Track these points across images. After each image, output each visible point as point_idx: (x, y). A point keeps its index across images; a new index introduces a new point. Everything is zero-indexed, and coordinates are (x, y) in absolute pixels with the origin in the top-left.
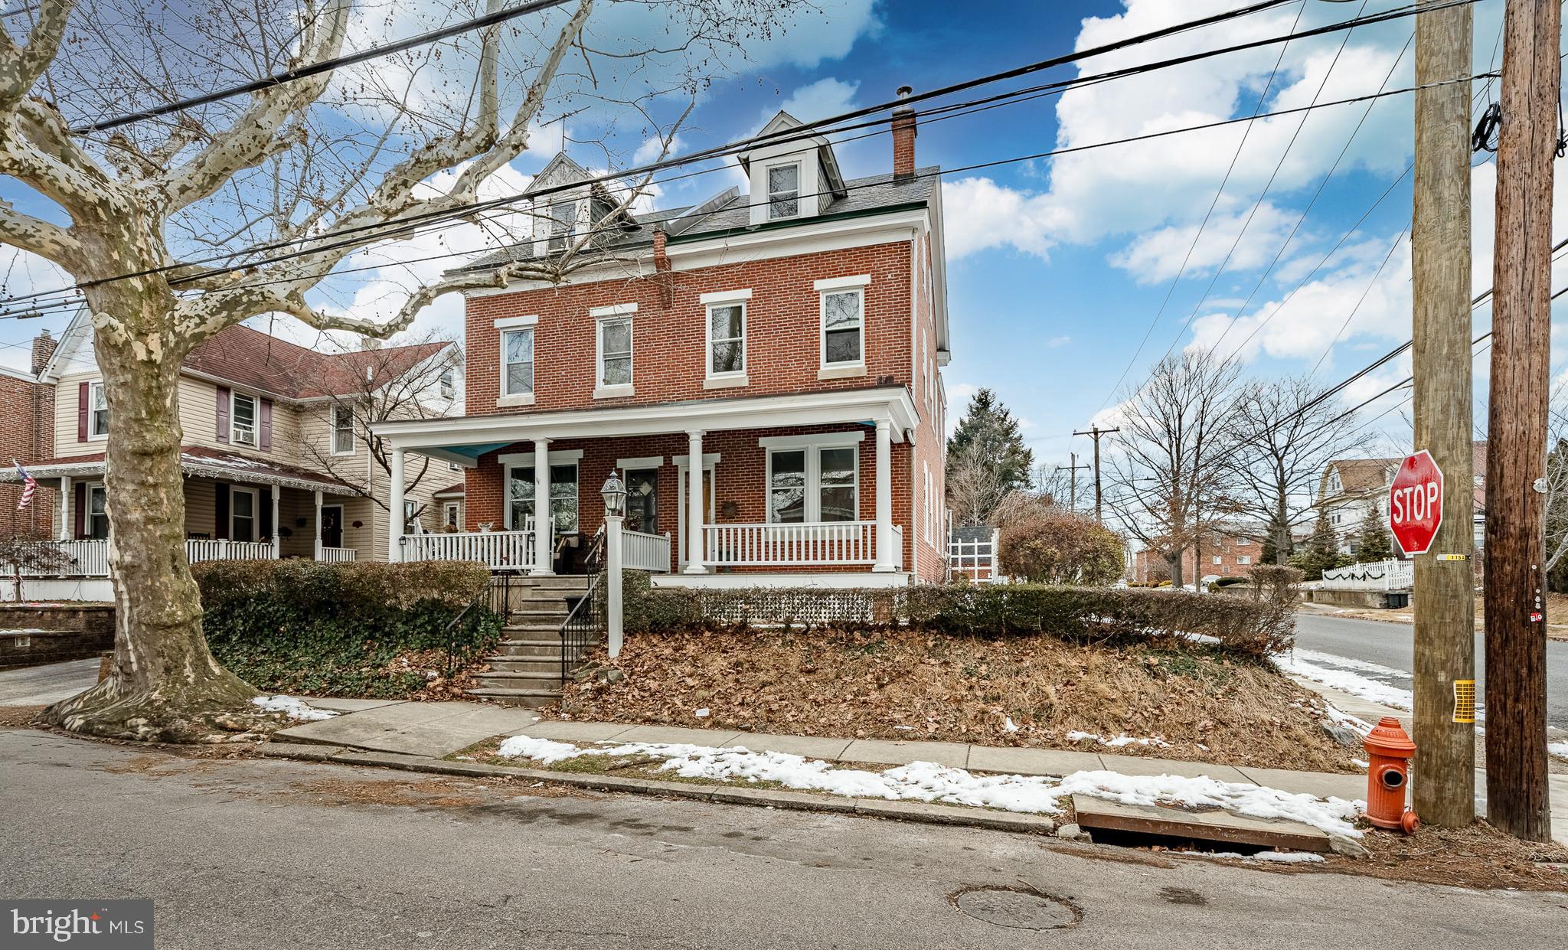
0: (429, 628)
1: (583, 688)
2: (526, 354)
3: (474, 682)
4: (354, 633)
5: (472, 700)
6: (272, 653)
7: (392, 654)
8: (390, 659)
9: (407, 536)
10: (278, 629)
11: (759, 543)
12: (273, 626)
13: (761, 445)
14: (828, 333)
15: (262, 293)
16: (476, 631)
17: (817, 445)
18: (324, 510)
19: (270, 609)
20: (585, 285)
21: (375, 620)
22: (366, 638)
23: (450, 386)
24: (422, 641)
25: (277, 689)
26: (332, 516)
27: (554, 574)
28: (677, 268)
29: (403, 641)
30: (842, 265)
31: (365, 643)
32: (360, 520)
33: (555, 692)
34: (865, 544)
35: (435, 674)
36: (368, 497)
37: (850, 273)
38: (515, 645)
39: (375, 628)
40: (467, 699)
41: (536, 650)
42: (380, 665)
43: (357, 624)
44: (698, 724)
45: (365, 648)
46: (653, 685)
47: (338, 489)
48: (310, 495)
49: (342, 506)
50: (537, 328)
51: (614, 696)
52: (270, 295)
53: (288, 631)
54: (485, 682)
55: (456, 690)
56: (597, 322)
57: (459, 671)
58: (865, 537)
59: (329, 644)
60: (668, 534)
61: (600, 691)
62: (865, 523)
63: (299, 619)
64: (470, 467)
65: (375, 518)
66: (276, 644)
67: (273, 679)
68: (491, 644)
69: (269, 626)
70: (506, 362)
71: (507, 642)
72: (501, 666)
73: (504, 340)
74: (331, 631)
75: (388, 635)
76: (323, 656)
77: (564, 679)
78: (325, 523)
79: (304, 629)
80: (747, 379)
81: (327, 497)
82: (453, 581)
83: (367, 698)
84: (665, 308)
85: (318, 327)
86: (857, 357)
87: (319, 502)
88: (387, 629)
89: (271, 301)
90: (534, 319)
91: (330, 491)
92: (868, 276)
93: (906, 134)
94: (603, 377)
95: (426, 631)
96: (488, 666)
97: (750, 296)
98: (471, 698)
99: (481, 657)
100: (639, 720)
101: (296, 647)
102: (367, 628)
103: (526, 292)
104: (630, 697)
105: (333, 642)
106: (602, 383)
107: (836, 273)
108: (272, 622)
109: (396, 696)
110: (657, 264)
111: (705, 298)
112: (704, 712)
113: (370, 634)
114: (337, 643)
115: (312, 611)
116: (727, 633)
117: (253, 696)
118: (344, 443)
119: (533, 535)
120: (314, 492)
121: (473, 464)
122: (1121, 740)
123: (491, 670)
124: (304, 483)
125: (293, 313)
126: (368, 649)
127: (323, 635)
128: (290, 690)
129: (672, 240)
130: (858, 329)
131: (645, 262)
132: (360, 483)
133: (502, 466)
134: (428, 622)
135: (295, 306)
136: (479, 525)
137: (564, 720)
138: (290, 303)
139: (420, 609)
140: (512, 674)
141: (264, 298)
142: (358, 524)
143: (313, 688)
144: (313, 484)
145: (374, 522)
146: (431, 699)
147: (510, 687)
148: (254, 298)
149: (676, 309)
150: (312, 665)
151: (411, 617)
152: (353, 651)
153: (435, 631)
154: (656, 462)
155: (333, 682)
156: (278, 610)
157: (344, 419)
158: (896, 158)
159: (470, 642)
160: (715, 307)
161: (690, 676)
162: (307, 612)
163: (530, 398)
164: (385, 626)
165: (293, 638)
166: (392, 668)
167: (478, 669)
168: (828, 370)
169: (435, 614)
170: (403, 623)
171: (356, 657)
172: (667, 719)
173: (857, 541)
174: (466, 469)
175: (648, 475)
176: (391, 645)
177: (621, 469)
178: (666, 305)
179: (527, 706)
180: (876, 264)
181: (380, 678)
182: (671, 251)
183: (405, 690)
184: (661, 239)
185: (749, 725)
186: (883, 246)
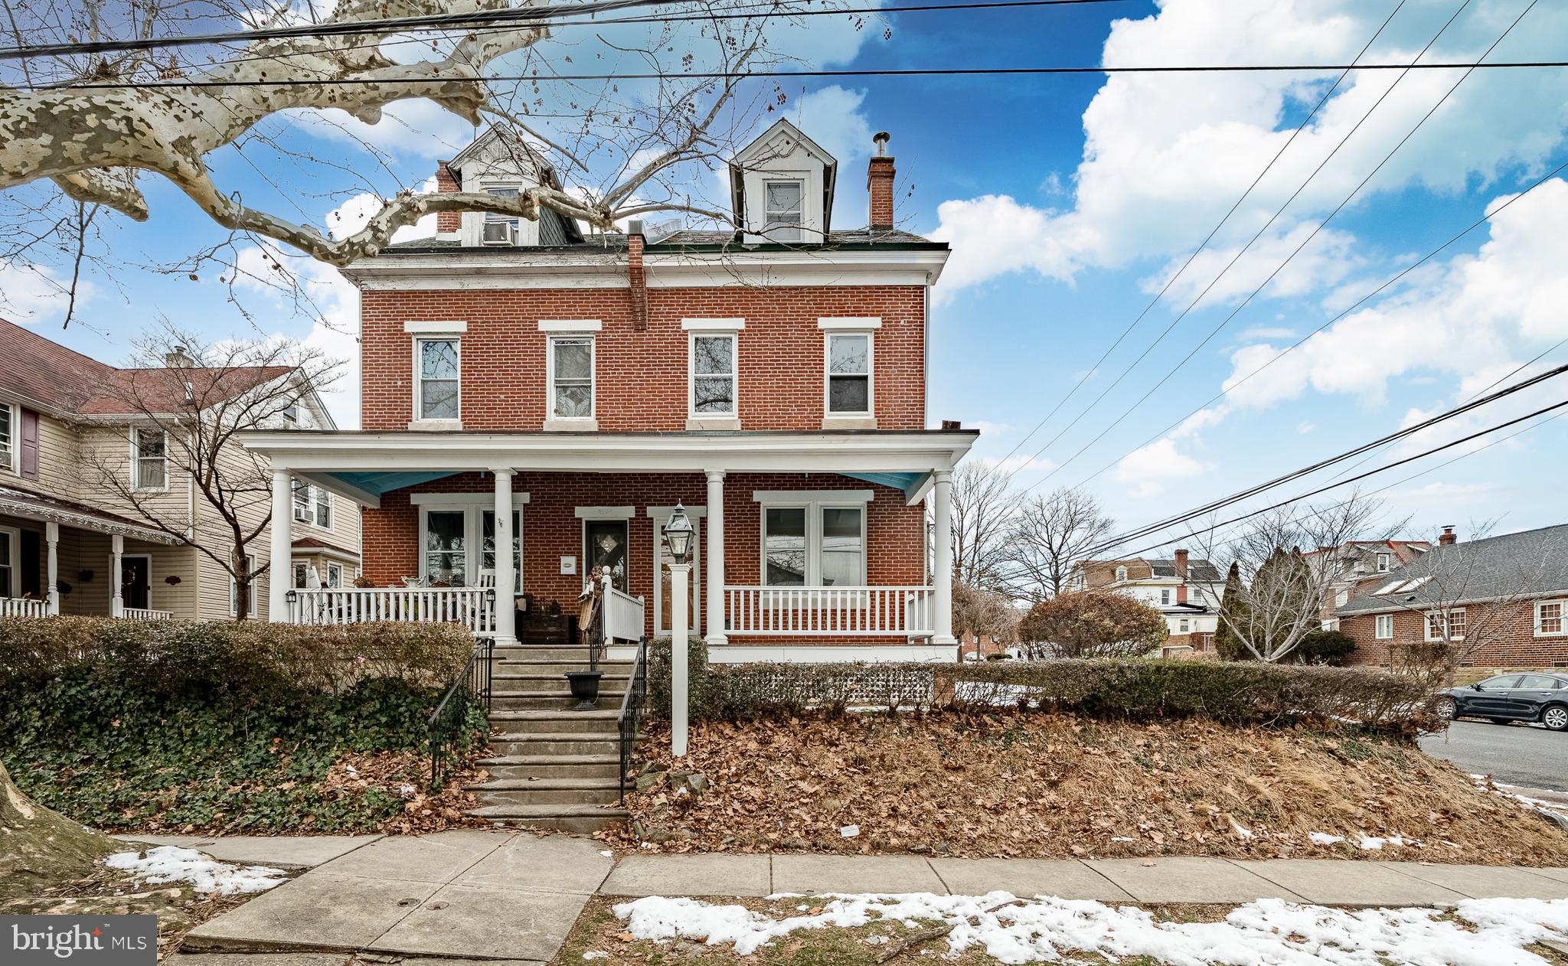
0: (384, 719)
1: (657, 801)
2: (452, 371)
3: (471, 797)
4: (251, 729)
5: (480, 825)
6: (101, 762)
7: (326, 759)
8: (325, 767)
9: (298, 591)
10: (108, 724)
11: (757, 611)
12: (99, 721)
13: (755, 499)
14: (832, 378)
15: (129, 120)
16: (465, 722)
17: (819, 503)
18: (123, 560)
19: (94, 693)
20: (531, 291)
21: (288, 708)
22: (273, 735)
23: (294, 420)
24: (373, 739)
25: (127, 825)
26: (135, 571)
27: (519, 644)
28: (652, 283)
29: (340, 739)
30: (851, 303)
31: (271, 743)
32: (177, 574)
33: (610, 808)
34: (873, 614)
35: (412, 789)
36: (190, 544)
37: (858, 313)
38: (518, 740)
39: (287, 721)
40: (471, 825)
41: (552, 746)
42: (310, 779)
43: (255, 714)
44: (850, 848)
45: (273, 750)
46: (756, 792)
47: (147, 534)
48: (106, 540)
49: (149, 556)
50: (465, 338)
51: (709, 812)
52: (143, 127)
53: (129, 727)
54: (489, 797)
55: (450, 812)
56: (548, 338)
57: (447, 782)
58: (873, 607)
59: (208, 745)
60: (641, 599)
61: (685, 805)
62: (873, 588)
63: (148, 708)
64: (369, 506)
65: (199, 573)
66: (107, 748)
67: (117, 806)
68: (481, 740)
69: (92, 719)
70: (420, 377)
71: (502, 737)
72: (504, 771)
73: (417, 349)
74: (205, 723)
75: (314, 730)
76: (199, 764)
77: (622, 789)
78: (126, 577)
79: (158, 723)
80: (739, 423)
81: (129, 543)
82: (426, 651)
83: (307, 833)
84: (637, 330)
85: (225, 221)
86: (864, 407)
87: (118, 549)
88: (311, 722)
89: (145, 141)
90: (461, 326)
91: (135, 536)
92: (879, 319)
93: (883, 183)
94: (554, 407)
95: (379, 724)
96: (483, 774)
97: (743, 327)
98: (475, 823)
99: (472, 760)
100: (764, 847)
101: (145, 752)
102: (276, 719)
103: (448, 291)
104: (730, 812)
105: (214, 742)
106: (553, 414)
107: (843, 313)
108: (97, 713)
109: (357, 829)
110: (632, 274)
111: (687, 323)
112: (851, 831)
113: (279, 730)
114: (221, 744)
115: (174, 696)
116: (817, 719)
117: (106, 851)
118: (152, 474)
119: (492, 592)
120: (110, 536)
121: (374, 504)
122: (1371, 843)
123: (490, 778)
124: (98, 522)
125: (182, 180)
126: (278, 753)
127: (194, 733)
128: (154, 825)
129: (649, 249)
130: (865, 378)
131: (616, 272)
132: (181, 529)
133: (416, 508)
134: (380, 711)
135: (187, 167)
136: (404, 579)
137: (649, 853)
138: (179, 158)
139: (366, 692)
140: (525, 783)
141: (132, 131)
142: (174, 580)
143: (199, 822)
144: (110, 524)
145: (199, 579)
146: (417, 829)
147: (530, 802)
148: (111, 124)
149: (651, 334)
150: (182, 781)
151: (351, 703)
152: (254, 757)
153: (394, 723)
154: (627, 512)
155: (232, 809)
156: (108, 695)
157: (152, 447)
158: (874, 207)
159: (453, 738)
160: (700, 336)
161: (803, 779)
162: (162, 697)
163: (456, 425)
164: (307, 716)
165: (139, 736)
166: (335, 781)
167: (472, 777)
168: (832, 419)
169: (393, 700)
170: (337, 713)
171: (260, 766)
172: (802, 842)
173: (863, 611)
174: (364, 509)
175: (615, 528)
176: (320, 745)
177: (581, 519)
178: (640, 327)
179: (571, 831)
180: (887, 307)
181: (320, 800)
182: (649, 261)
183: (371, 818)
184: (636, 245)
185: (923, 846)
186: (895, 287)
